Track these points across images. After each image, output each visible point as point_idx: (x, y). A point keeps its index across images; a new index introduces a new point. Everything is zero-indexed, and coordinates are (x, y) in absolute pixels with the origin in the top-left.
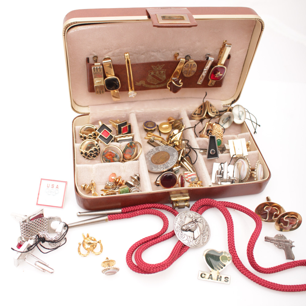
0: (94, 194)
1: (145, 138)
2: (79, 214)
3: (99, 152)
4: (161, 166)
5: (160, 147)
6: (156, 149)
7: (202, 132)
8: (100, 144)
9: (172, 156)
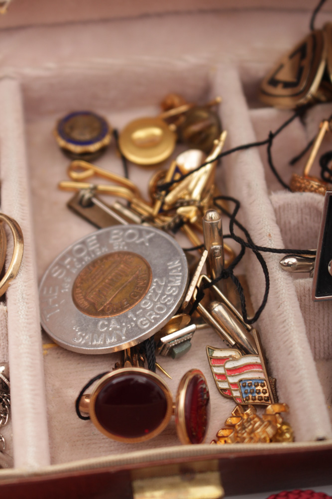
4: (108, 326)
5: (115, 231)
6: (99, 238)
7: (303, 160)
9: (161, 278)
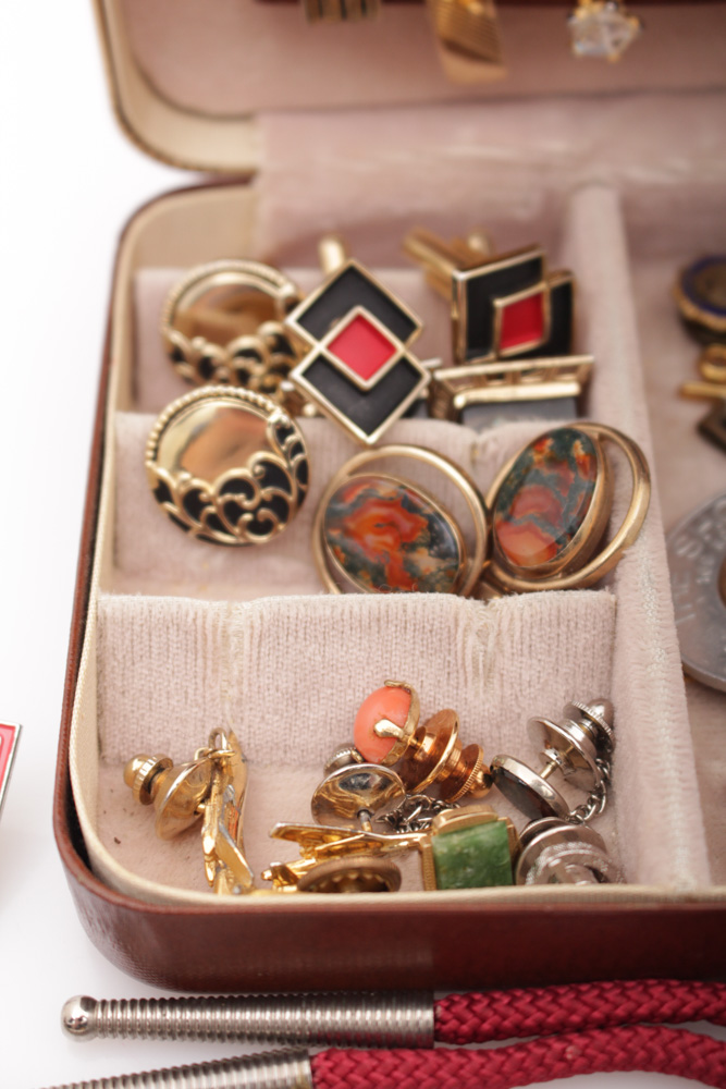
0: (214, 855)
1: (683, 395)
2: (78, 1012)
3: (302, 496)
8: (306, 430)
